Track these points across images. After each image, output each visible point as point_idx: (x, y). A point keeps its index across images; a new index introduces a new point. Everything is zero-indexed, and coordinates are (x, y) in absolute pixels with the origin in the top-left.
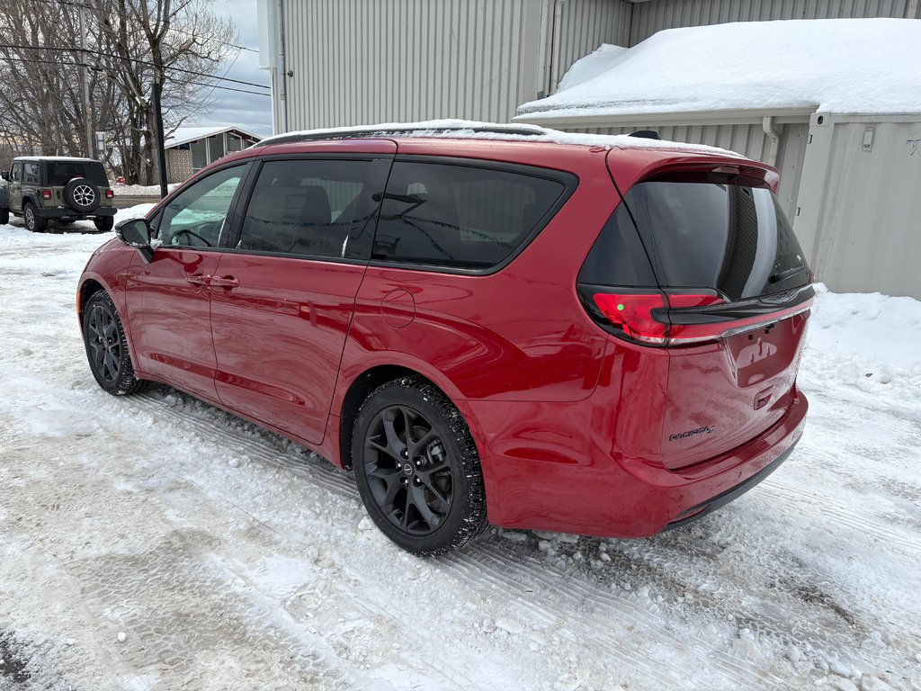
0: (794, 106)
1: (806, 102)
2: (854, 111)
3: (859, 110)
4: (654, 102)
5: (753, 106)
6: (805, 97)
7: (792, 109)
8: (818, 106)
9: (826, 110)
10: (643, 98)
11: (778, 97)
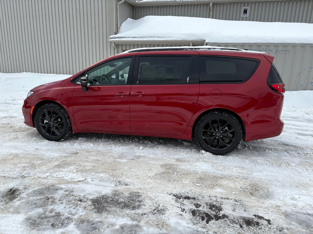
0: (199, 40)
1: (201, 39)
2: (215, 42)
3: (216, 42)
4: (158, 37)
5: (188, 40)
6: (201, 38)
7: (198, 41)
8: (205, 41)
9: (208, 42)
10: (154, 36)
11: (194, 38)
